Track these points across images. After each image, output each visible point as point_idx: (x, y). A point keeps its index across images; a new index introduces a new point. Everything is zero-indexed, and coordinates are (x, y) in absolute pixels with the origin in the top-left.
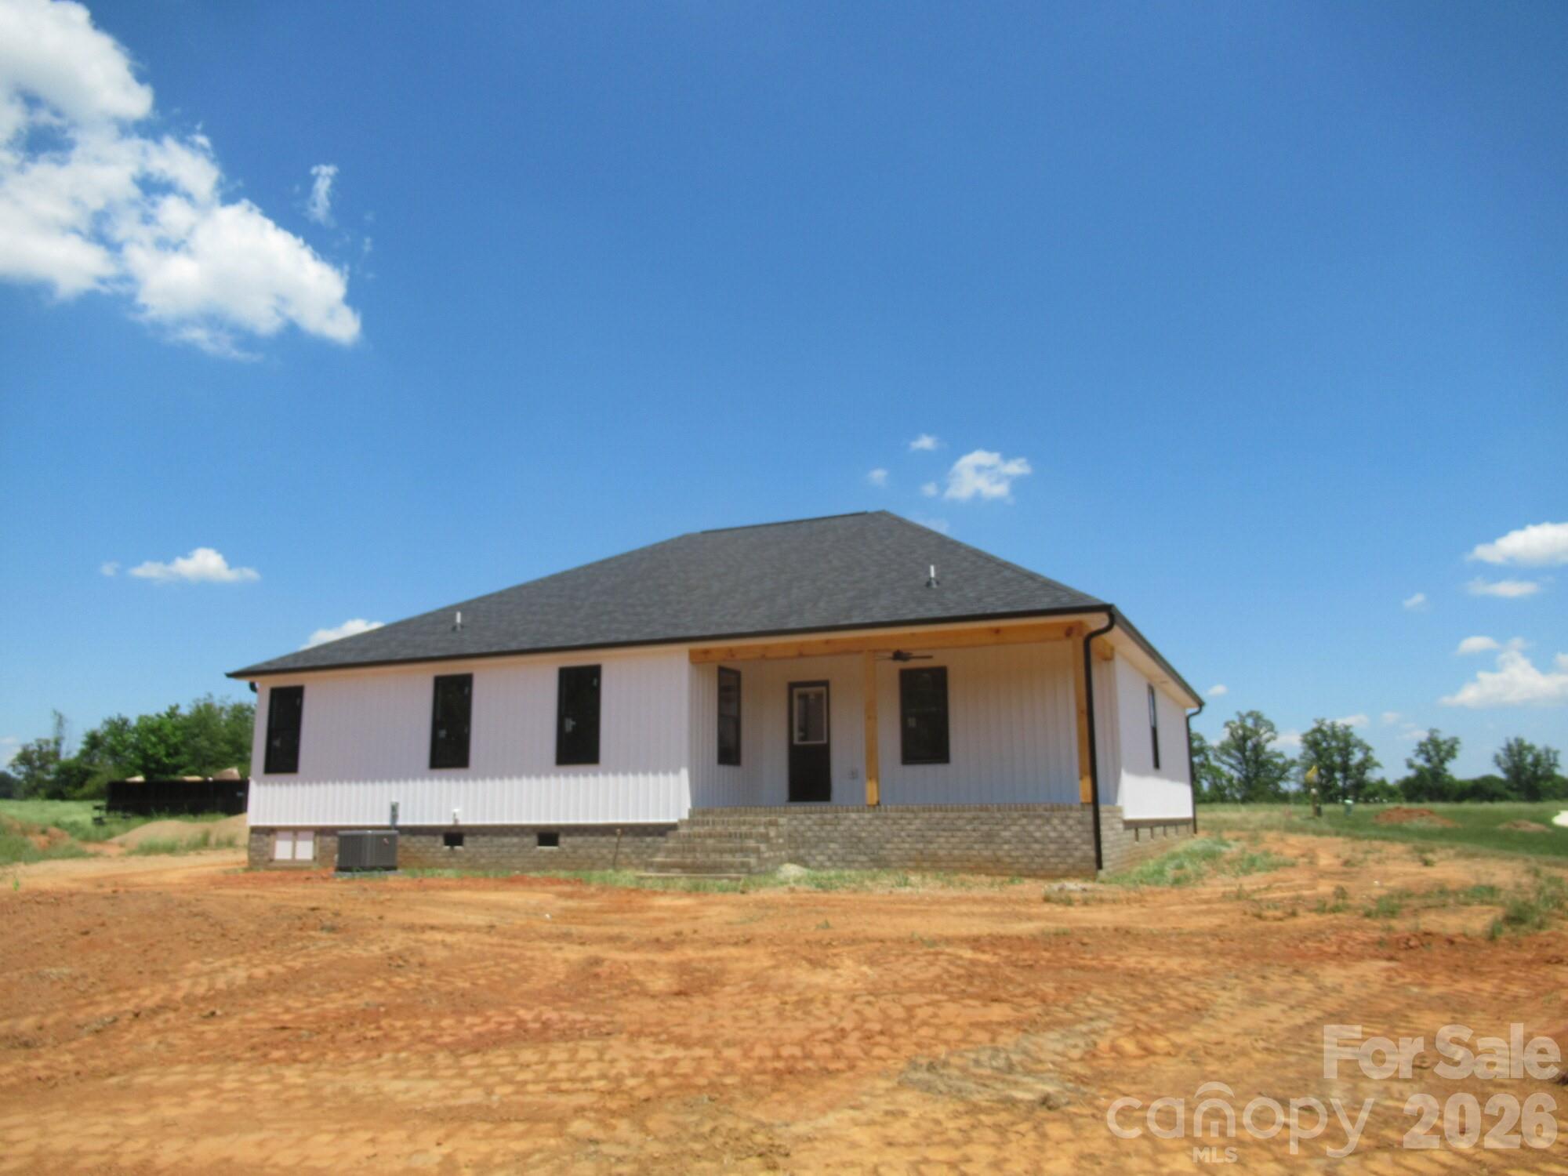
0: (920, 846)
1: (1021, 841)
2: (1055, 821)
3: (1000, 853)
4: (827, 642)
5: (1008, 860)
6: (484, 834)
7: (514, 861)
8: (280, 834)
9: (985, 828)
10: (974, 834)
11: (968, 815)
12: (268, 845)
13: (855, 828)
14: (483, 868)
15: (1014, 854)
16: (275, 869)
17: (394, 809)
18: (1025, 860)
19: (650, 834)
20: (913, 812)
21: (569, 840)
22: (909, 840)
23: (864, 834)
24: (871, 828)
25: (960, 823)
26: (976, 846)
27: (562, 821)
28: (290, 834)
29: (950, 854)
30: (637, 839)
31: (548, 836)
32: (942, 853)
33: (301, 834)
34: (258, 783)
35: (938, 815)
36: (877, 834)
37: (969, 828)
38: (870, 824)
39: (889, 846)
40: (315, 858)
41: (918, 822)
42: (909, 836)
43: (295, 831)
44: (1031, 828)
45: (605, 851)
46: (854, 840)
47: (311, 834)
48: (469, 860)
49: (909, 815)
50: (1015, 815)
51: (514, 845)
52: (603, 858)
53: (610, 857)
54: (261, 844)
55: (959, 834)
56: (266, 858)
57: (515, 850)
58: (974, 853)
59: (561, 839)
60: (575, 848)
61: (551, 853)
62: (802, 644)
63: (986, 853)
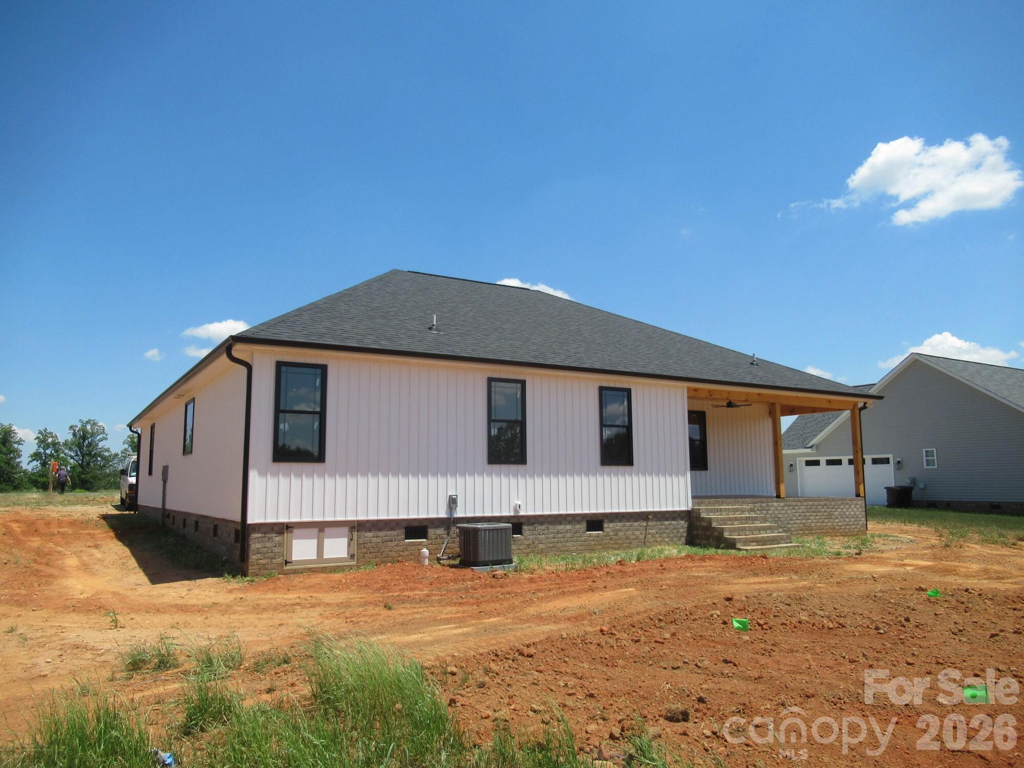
0: (804, 521)
1: (842, 517)
2: (853, 506)
3: (835, 524)
4: (759, 394)
5: (837, 527)
6: (542, 524)
7: (568, 544)
8: (296, 531)
9: (828, 510)
10: (825, 514)
11: (822, 503)
12: (281, 544)
13: (776, 512)
14: (542, 552)
15: (840, 524)
16: (295, 572)
17: (452, 502)
18: (844, 527)
19: (667, 520)
20: (801, 502)
21: (611, 525)
22: (800, 518)
23: (780, 516)
24: (784, 512)
25: (820, 507)
26: (826, 521)
27: (608, 510)
28: (316, 530)
29: (816, 526)
30: (659, 523)
31: (595, 523)
32: (813, 525)
33: (327, 530)
34: (263, 473)
35: (810, 503)
36: (786, 515)
37: (823, 510)
38: (783, 509)
39: (791, 522)
40: (352, 556)
41: (802, 507)
42: (799, 516)
43: (321, 527)
44: (845, 510)
45: (638, 533)
46: (776, 519)
47: (346, 530)
48: (528, 546)
49: (799, 504)
50: (839, 503)
51: (567, 532)
52: (637, 538)
53: (642, 537)
54: (268, 544)
55: (819, 514)
56: (279, 560)
57: (568, 535)
58: (825, 524)
59: (605, 525)
60: (616, 532)
61: (598, 536)
62: (747, 394)
63: (829, 524)
